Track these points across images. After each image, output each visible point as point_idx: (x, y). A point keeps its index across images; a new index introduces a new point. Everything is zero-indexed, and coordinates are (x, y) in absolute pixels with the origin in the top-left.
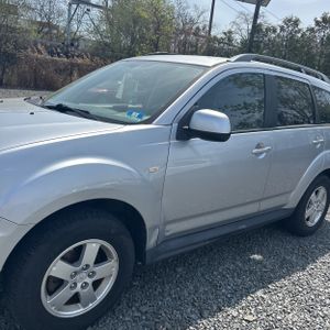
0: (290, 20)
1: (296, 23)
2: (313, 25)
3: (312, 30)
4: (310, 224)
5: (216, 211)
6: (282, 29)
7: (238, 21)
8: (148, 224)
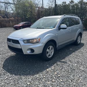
0: (64, 2)
1: (65, 3)
2: (69, 3)
3: (69, 4)
4: (78, 43)
5: (65, 41)
6: (62, 4)
7: (49, 3)
8: (57, 43)
